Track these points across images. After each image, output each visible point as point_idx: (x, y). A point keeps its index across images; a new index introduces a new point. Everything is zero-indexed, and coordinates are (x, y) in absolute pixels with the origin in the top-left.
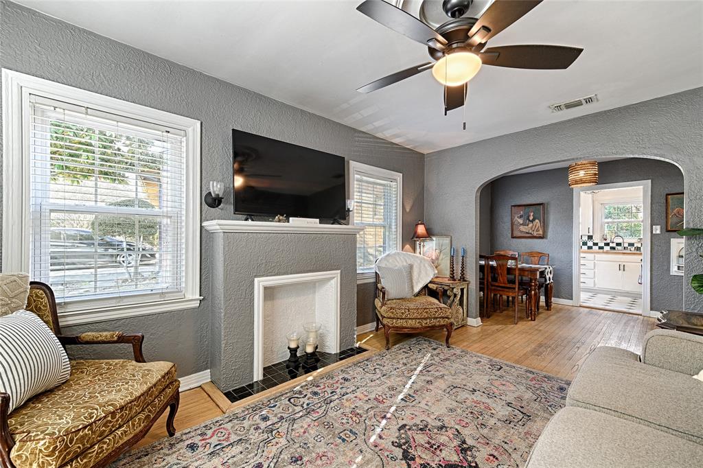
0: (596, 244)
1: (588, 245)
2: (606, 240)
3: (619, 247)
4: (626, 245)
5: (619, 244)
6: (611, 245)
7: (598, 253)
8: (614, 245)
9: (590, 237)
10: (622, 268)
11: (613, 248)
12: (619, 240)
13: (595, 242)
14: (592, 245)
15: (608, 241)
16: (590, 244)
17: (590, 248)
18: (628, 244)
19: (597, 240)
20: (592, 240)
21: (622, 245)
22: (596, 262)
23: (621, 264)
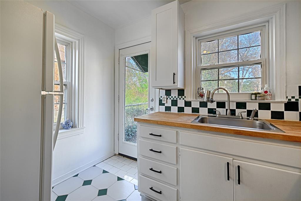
0: (188, 104)
1: (179, 105)
3: (221, 110)
4: (233, 106)
5: (221, 105)
6: (210, 106)
8: (213, 106)
9: (181, 92)
11: (211, 111)
13: (187, 100)
14: (183, 105)
15: (205, 100)
16: (181, 103)
17: (180, 110)
18: (235, 104)
19: (191, 98)
20: (183, 97)
21: (227, 108)
22: (181, 148)
23: (231, 163)
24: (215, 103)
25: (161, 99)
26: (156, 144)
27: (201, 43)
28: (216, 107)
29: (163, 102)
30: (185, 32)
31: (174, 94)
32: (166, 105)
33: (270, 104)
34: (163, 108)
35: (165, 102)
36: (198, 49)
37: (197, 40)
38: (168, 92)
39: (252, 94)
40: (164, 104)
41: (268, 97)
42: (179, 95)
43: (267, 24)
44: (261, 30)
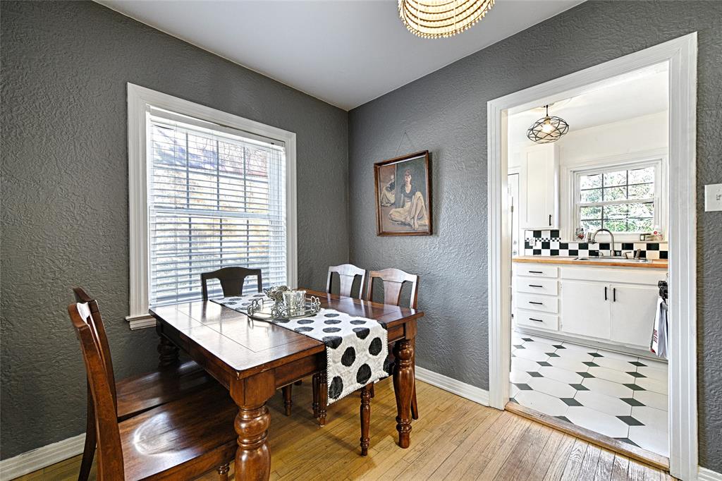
0: (564, 246)
1: (552, 248)
2: (581, 237)
3: (604, 252)
4: (618, 247)
5: (604, 246)
6: (591, 247)
7: (566, 263)
8: (596, 247)
9: (555, 234)
10: (611, 295)
11: (593, 253)
12: (605, 238)
13: (562, 241)
14: (558, 248)
15: (585, 240)
16: (555, 245)
17: (554, 253)
18: (621, 245)
19: (567, 239)
20: (558, 239)
21: (611, 248)
22: (562, 281)
23: (608, 287)
24: (598, 245)
25: (528, 241)
26: (536, 280)
27: (579, 176)
28: (598, 249)
29: (530, 245)
30: (560, 166)
31: (546, 236)
32: (534, 248)
33: (658, 244)
34: (530, 252)
35: (533, 245)
36: (575, 183)
37: (575, 173)
38: (537, 234)
39: (641, 235)
40: (532, 247)
41: (658, 238)
42: (552, 236)
43: (660, 162)
44: (655, 166)
